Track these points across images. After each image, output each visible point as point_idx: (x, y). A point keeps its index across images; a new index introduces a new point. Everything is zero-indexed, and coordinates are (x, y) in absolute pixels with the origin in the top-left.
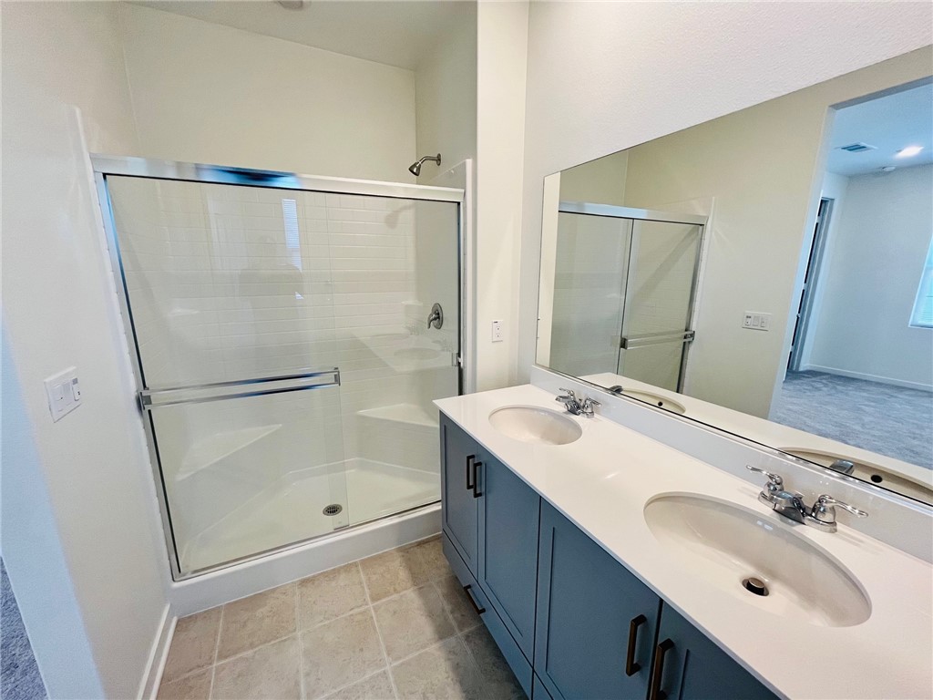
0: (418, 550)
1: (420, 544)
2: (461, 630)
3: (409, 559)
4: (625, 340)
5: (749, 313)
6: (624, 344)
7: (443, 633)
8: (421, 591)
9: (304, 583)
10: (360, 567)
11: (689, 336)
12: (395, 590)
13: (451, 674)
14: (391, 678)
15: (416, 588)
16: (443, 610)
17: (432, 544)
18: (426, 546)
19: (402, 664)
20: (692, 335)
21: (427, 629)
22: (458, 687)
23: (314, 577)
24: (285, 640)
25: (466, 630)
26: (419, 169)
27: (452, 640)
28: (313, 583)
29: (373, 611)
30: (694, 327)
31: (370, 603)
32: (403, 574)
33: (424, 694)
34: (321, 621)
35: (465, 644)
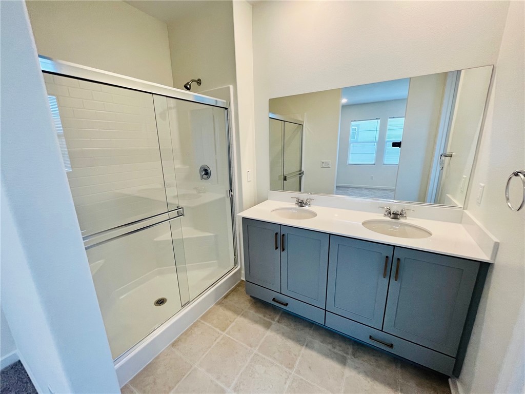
0: (227, 300)
1: (226, 297)
2: (274, 320)
3: (226, 306)
4: (286, 177)
5: (323, 161)
6: (285, 179)
7: (267, 326)
8: (245, 315)
9: (174, 345)
10: (202, 321)
11: (301, 173)
12: (230, 321)
13: (283, 338)
14: (260, 354)
15: (240, 315)
16: (260, 318)
17: (231, 295)
18: (229, 296)
19: (260, 346)
20: (303, 173)
21: (259, 328)
22: (289, 340)
23: (178, 338)
24: (190, 374)
25: (276, 319)
26: (190, 86)
27: (273, 326)
28: (181, 341)
29: (227, 335)
30: (303, 169)
31: (222, 333)
32: (229, 314)
33: (279, 351)
34: (203, 354)
35: (279, 324)
